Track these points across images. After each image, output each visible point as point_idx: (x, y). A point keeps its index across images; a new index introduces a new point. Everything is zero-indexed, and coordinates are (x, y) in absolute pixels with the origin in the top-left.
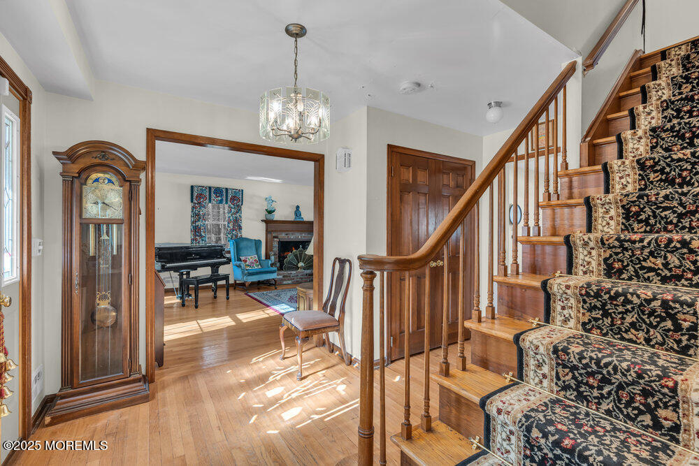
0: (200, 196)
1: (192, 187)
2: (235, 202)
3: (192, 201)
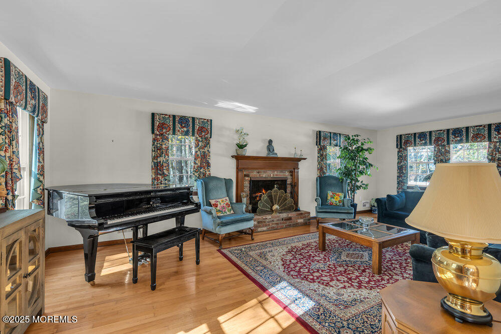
0: (162, 126)
1: (153, 115)
2: (203, 134)
3: (153, 132)
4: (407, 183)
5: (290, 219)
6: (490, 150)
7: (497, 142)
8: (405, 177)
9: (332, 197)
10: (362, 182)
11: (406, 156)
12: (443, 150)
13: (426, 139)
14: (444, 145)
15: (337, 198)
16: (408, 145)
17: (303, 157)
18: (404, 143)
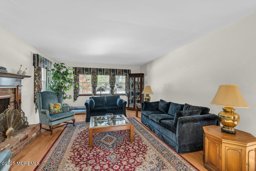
4: (79, 93)
5: (27, 137)
6: (110, 78)
7: (112, 76)
8: (78, 90)
9: (55, 107)
10: (66, 94)
11: (79, 79)
12: (95, 77)
13: (88, 71)
14: (95, 75)
15: (58, 107)
16: (80, 73)
17: (26, 75)
18: (78, 72)
